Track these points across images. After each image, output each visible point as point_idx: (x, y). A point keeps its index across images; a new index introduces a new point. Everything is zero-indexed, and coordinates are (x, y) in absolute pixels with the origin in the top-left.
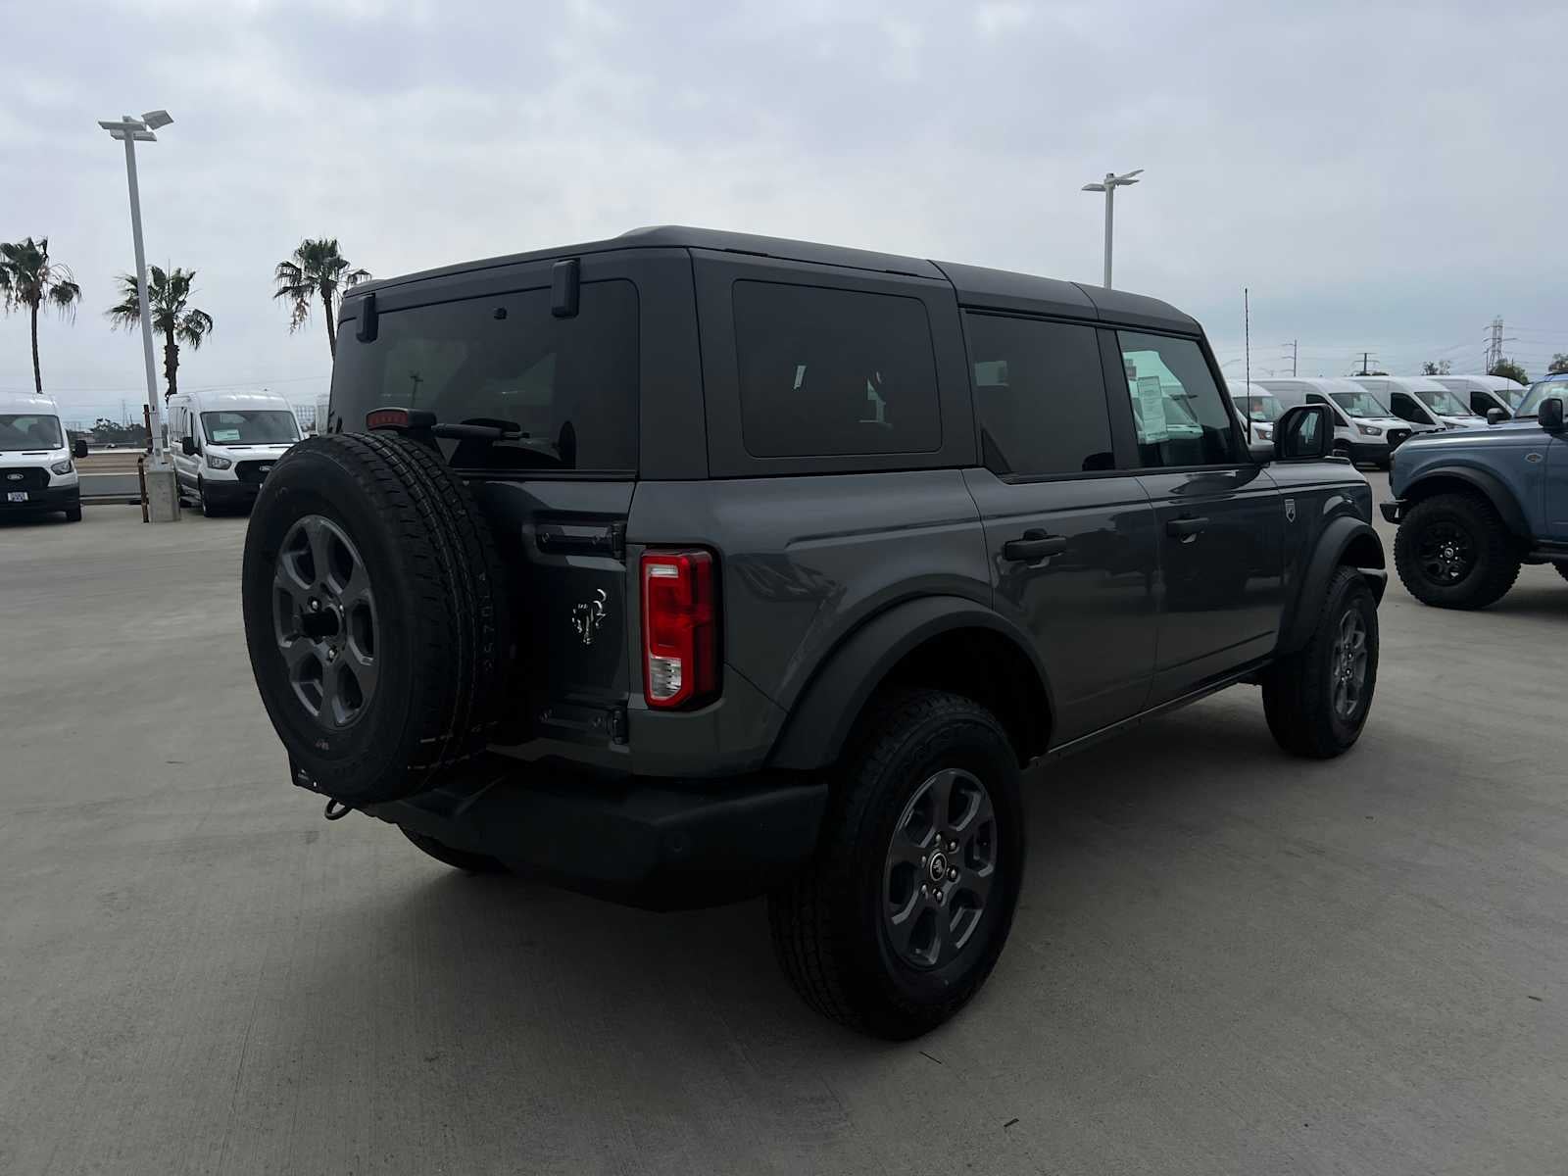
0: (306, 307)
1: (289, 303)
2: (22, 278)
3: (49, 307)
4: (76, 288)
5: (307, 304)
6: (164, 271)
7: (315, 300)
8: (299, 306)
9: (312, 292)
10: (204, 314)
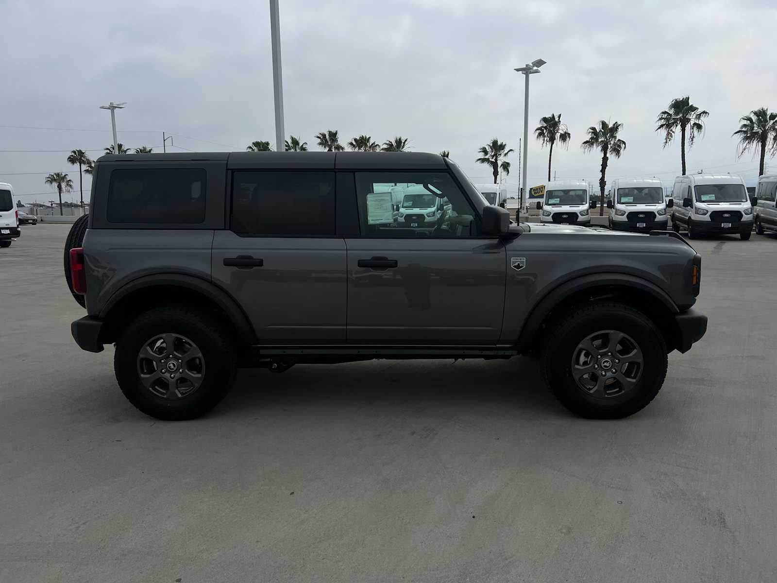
0: (673, 134)
1: (664, 132)
2: (550, 132)
3: (558, 142)
4: (569, 134)
5: (673, 132)
6: (607, 123)
7: (677, 130)
8: (668, 134)
9: (676, 126)
10: (622, 141)
